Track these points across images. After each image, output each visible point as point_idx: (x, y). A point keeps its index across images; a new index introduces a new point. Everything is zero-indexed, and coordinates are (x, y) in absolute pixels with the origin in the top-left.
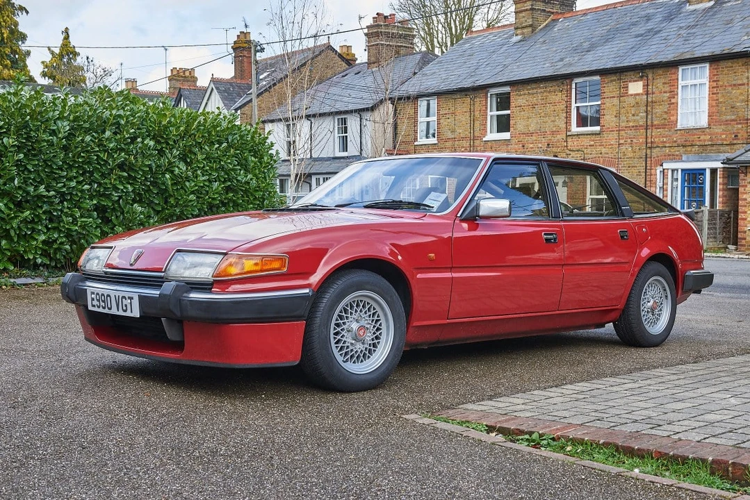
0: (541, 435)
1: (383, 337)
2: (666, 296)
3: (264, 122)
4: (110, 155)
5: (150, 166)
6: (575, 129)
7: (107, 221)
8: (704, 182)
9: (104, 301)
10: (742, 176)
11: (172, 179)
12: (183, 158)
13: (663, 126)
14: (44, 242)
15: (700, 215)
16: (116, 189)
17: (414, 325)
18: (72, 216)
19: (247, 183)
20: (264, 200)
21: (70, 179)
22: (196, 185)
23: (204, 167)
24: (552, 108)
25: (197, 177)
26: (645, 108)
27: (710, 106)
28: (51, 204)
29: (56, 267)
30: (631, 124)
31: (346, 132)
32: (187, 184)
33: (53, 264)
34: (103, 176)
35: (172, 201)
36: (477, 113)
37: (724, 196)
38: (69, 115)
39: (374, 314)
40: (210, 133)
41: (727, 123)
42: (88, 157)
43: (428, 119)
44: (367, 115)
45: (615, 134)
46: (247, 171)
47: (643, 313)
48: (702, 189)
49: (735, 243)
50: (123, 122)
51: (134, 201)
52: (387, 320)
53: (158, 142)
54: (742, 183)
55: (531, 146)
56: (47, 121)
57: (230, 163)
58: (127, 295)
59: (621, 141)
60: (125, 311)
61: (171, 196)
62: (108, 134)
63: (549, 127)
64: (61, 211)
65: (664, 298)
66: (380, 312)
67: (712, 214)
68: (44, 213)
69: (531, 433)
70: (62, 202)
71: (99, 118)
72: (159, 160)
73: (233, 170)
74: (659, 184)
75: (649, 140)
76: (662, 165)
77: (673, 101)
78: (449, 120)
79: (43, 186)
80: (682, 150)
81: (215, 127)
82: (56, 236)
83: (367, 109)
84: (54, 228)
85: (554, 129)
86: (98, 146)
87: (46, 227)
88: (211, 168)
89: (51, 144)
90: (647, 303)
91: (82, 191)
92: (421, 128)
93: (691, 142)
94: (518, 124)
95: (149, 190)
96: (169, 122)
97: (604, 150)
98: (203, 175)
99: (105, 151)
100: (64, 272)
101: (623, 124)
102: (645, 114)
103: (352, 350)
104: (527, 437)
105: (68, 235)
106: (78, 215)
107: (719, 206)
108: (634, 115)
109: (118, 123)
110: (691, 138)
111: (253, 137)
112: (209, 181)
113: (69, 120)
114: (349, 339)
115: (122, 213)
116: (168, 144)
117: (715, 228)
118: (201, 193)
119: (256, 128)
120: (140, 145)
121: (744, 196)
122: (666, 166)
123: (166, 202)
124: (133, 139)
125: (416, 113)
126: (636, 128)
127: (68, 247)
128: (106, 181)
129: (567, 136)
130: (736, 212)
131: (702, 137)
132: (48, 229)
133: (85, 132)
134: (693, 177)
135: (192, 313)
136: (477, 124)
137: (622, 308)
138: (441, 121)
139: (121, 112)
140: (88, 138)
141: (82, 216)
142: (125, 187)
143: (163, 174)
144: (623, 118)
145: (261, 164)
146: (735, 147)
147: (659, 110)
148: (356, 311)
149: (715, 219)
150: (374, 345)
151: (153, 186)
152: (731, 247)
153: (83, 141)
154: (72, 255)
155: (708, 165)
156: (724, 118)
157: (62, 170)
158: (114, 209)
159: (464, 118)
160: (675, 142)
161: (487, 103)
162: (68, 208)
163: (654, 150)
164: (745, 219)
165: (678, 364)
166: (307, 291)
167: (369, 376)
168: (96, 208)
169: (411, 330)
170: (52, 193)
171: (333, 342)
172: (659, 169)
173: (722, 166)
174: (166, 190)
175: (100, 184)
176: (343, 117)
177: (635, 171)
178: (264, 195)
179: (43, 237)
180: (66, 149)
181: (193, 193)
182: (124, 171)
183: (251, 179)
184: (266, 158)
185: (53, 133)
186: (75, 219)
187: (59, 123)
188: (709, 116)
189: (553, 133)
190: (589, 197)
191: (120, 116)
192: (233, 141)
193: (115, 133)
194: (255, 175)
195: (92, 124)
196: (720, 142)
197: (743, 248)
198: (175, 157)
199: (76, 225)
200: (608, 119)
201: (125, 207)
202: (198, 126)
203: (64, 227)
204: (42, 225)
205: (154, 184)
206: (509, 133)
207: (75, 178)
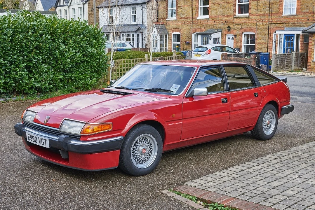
0: (219, 204)
1: (153, 152)
2: (274, 118)
3: (98, 8)
4: (31, 43)
5: (49, 48)
6: (237, 14)
7: (31, 72)
8: (293, 40)
9: (34, 139)
10: (310, 38)
11: (59, 52)
12: (64, 42)
13: (277, 14)
14: (4, 83)
15: (291, 55)
16: (34, 58)
17: (166, 144)
18: (15, 71)
19: (92, 52)
20: (100, 59)
21: (14, 55)
22: (69, 55)
23: (73, 46)
24: (228, 5)
25: (70, 51)
26: (268, 6)
27: (298, 6)
28: (6, 66)
29: (9, 93)
30: (262, 13)
31: (135, 13)
32: (66, 54)
33: (8, 92)
34: (29, 53)
35: (59, 62)
36: (194, 6)
37: (302, 47)
38: (12, 26)
39: (149, 142)
40: (75, 31)
41: (304, 13)
42: (22, 45)
43: (172, 9)
44: (145, 6)
45: (255, 17)
46: (92, 46)
47: (263, 126)
48: (293, 44)
49: (306, 67)
50: (36, 28)
51: (43, 63)
52: (154, 144)
53: (52, 36)
54: (310, 41)
55: (218, 22)
56: (2, 29)
57: (84, 44)
58: (44, 138)
59: (258, 21)
60: (43, 145)
61: (59, 60)
62: (30, 33)
63: (226, 13)
64: (11, 69)
65: (272, 119)
66: (152, 141)
67: (297, 55)
68: (3, 70)
69: (214, 203)
70: (11, 65)
71: (25, 26)
72: (53, 43)
73: (86, 47)
74: (274, 40)
75: (270, 20)
76: (275, 32)
77: (281, 3)
78: (182, 9)
79: (2, 59)
80: (284, 25)
81: (77, 28)
82: (9, 80)
83: (145, 3)
84: (8, 77)
85: (228, 14)
86: (26, 39)
87: (4, 76)
88: (76, 46)
89: (4, 39)
90: (266, 121)
91: (19, 60)
92: (169, 13)
93: (289, 22)
94: (213, 11)
95: (49, 58)
96: (57, 27)
97: (250, 24)
98: (73, 50)
99: (29, 41)
100: (13, 95)
101: (259, 13)
102: (269, 9)
103: (140, 159)
104: (213, 204)
105: (14, 79)
106: (18, 71)
107: (299, 51)
108: (264, 9)
109: (34, 28)
110: (288, 20)
111: (94, 32)
112: (76, 52)
113: (12, 28)
114: (139, 154)
115: (38, 68)
116: (57, 36)
117: (298, 61)
118: (72, 58)
119: (96, 27)
120: (44, 38)
121: (311, 47)
122: (277, 32)
123: (57, 62)
124: (41, 35)
125: (167, 6)
126: (264, 14)
127: (14, 85)
128: (30, 55)
129: (234, 18)
130: (307, 54)
131: (294, 20)
132: (5, 77)
133: (19, 33)
134: (289, 38)
135: (72, 149)
136: (194, 11)
137: (255, 125)
138: (178, 10)
139: (35, 23)
140: (21, 36)
141: (20, 71)
142: (38, 57)
143: (55, 50)
144: (259, 10)
145: (98, 43)
146: (308, 24)
147: (275, 7)
148: (142, 142)
149: (298, 57)
150: (149, 155)
151: (51, 56)
152: (304, 69)
153: (19, 37)
154: (16, 88)
155: (295, 33)
156: (303, 11)
157: (10, 51)
158: (34, 67)
159: (188, 9)
160: (282, 21)
161: (198, 2)
162: (14, 67)
163: (272, 25)
164: (311, 57)
165: (278, 151)
166: (120, 137)
167: (147, 169)
168: (26, 67)
169: (165, 147)
170: (6, 62)
171: (132, 156)
172: (274, 34)
173: (302, 33)
174: (57, 57)
175: (27, 56)
176: (134, 6)
177: (264, 34)
178: (100, 57)
179: (3, 81)
180: (11, 41)
181: (69, 58)
182: (38, 50)
183: (94, 51)
184: (100, 40)
185: (5, 34)
186: (17, 73)
187: (8, 30)
188: (297, 10)
189: (228, 16)
190: (243, 44)
191: (34, 25)
192: (85, 33)
193: (33, 33)
194: (96, 48)
195: (22, 29)
196: (301, 22)
197: (309, 70)
198: (60, 43)
199: (18, 75)
200: (252, 10)
201: (39, 66)
202: (69, 28)
203: (12, 76)
204: (2, 75)
205: (51, 55)
206: (208, 16)
207: (16, 54)
